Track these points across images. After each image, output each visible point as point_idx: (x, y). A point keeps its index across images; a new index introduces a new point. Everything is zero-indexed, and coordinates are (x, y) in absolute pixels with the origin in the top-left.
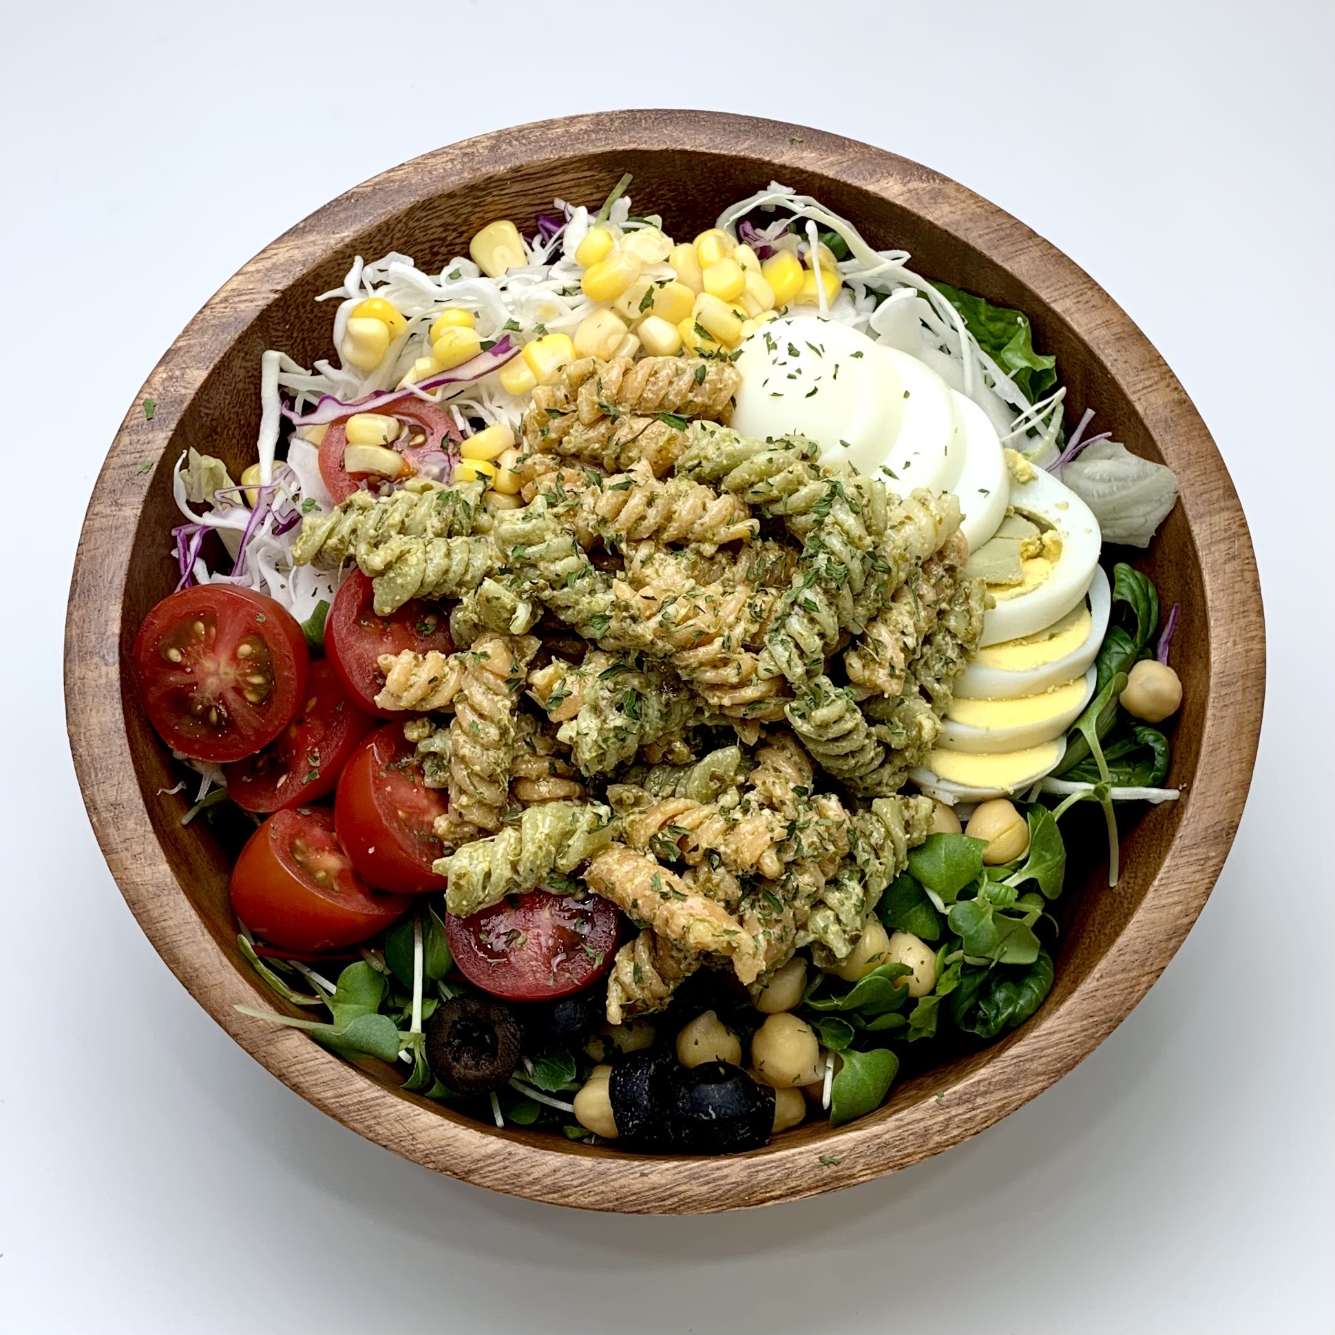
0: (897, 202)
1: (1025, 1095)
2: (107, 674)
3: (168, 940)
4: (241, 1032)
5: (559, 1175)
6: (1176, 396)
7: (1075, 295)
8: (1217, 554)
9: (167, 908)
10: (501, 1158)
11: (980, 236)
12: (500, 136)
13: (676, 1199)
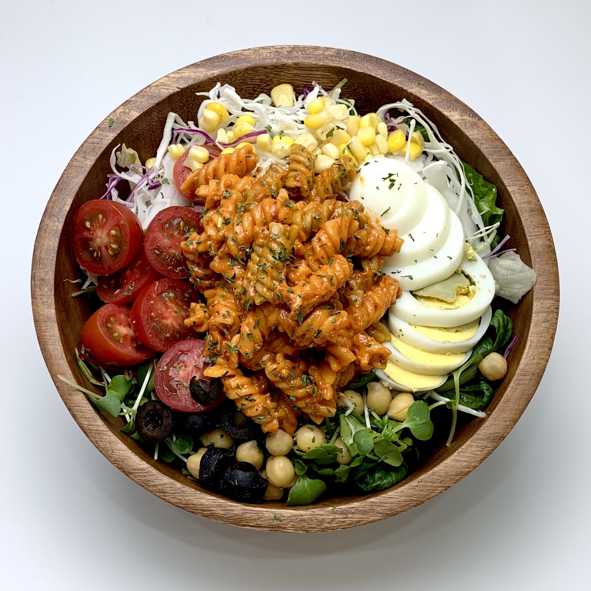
0: (455, 123)
1: (370, 520)
2: (58, 226)
3: (44, 340)
4: (60, 386)
5: (166, 486)
6: (548, 243)
7: (520, 186)
8: (540, 317)
9: (48, 327)
10: (145, 471)
11: (486, 148)
12: (294, 48)
13: (209, 512)
